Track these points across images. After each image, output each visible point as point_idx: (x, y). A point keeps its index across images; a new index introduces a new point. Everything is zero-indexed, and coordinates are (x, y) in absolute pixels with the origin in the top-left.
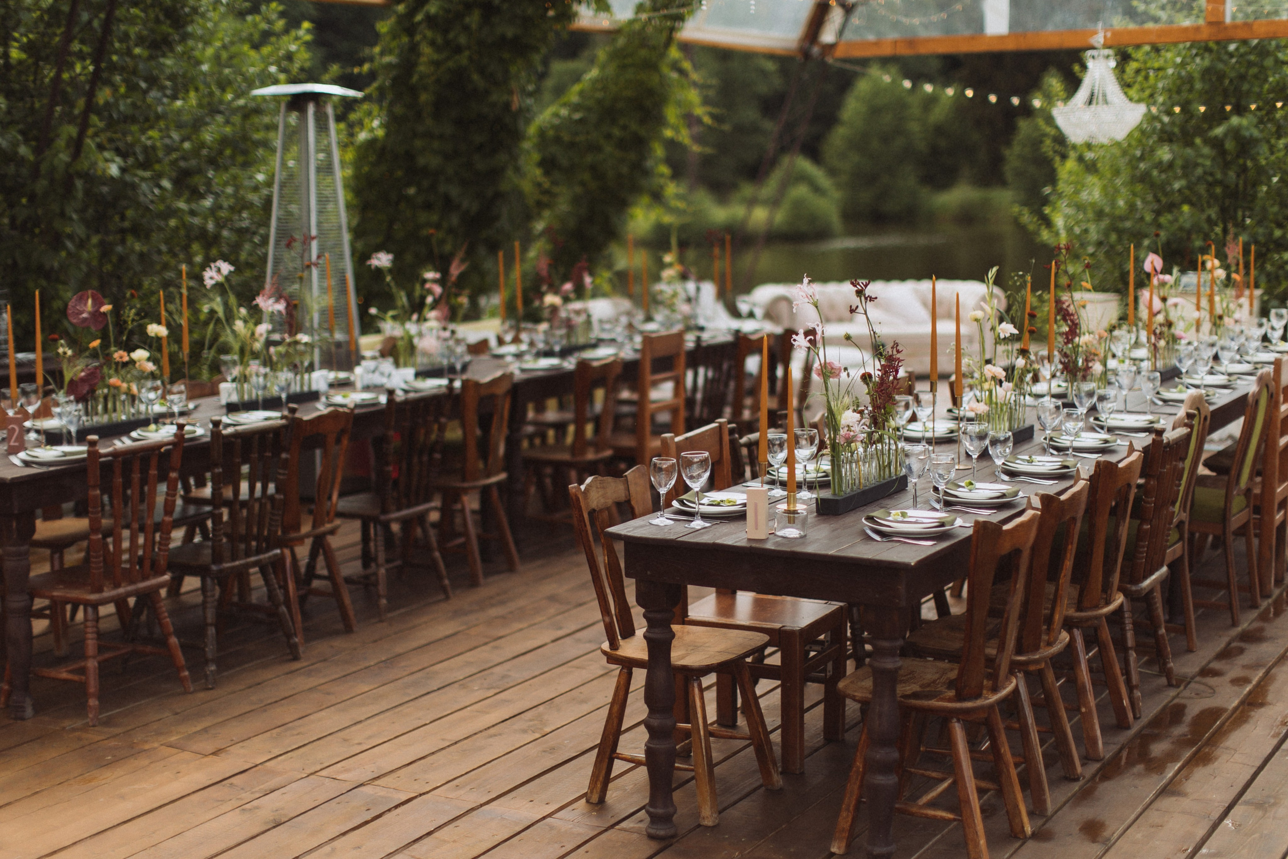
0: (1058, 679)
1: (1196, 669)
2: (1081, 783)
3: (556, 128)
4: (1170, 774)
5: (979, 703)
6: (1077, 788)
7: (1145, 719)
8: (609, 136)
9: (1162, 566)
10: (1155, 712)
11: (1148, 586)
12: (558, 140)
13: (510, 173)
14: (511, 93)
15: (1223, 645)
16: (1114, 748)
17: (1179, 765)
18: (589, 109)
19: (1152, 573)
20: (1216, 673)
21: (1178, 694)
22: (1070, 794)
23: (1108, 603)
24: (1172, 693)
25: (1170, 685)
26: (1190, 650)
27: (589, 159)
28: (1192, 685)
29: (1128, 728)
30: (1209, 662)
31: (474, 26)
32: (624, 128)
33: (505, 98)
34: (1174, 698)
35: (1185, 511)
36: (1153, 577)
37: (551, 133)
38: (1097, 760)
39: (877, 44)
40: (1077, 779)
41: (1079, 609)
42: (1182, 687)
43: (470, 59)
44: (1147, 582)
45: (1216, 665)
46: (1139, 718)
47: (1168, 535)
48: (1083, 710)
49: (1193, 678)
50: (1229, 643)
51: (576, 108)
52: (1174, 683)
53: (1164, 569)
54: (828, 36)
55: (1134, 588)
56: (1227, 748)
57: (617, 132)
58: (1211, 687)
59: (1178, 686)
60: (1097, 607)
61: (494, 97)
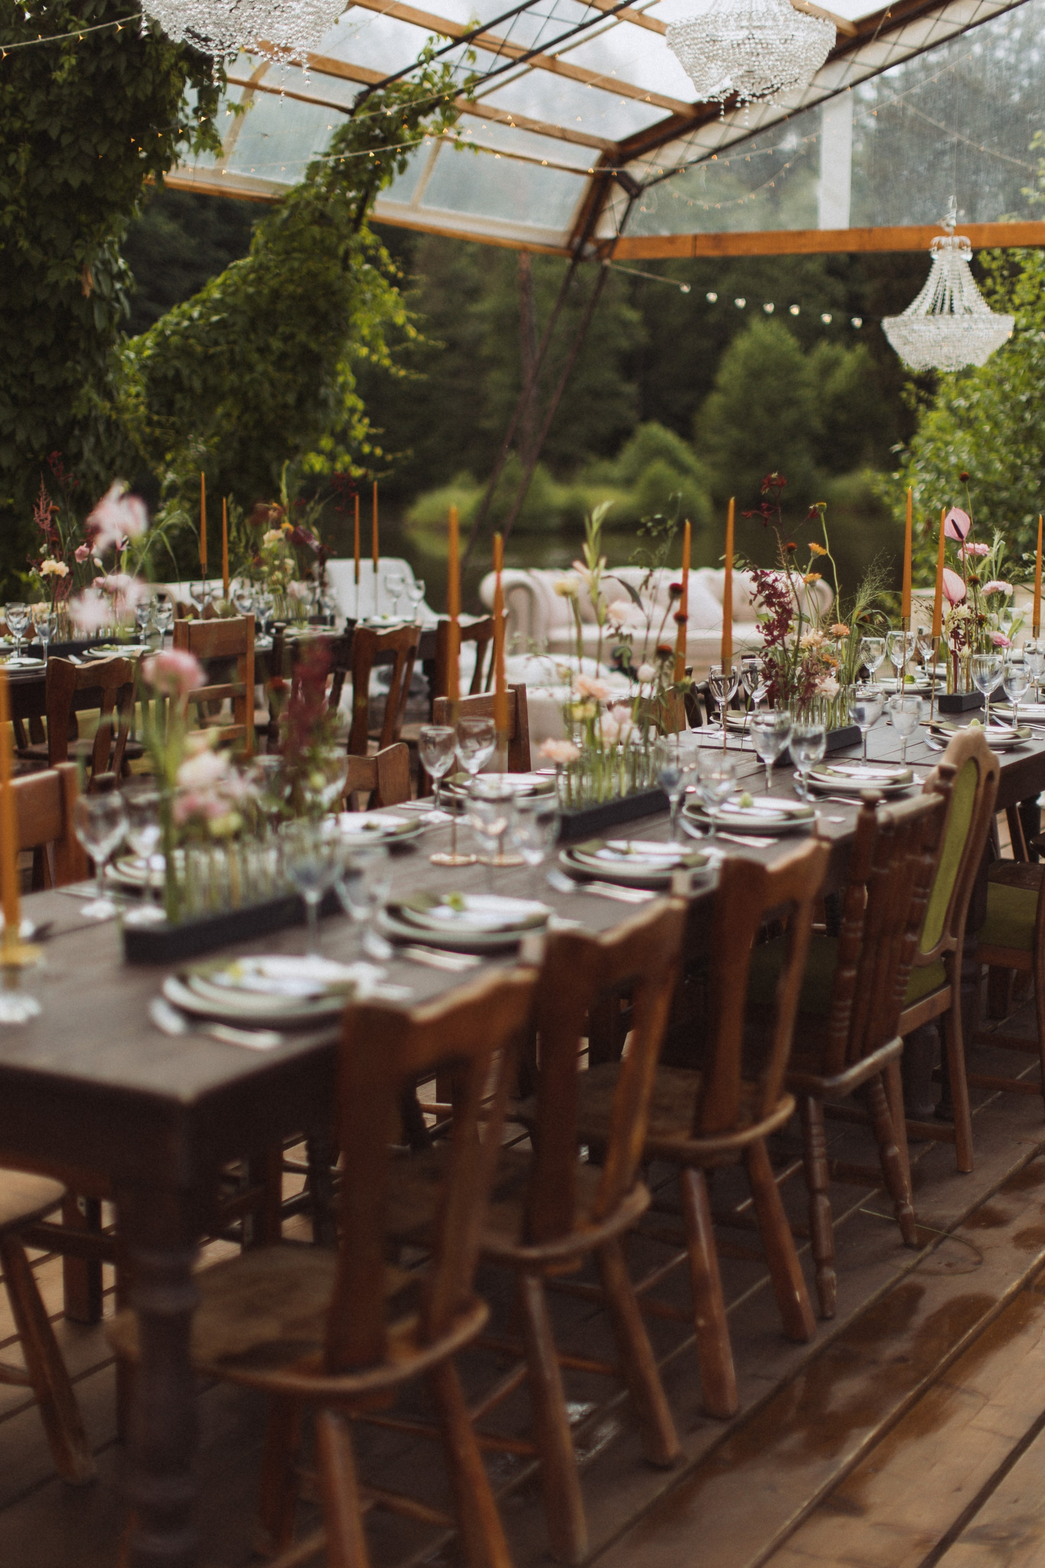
0: (636, 1276)
1: (961, 1211)
2: (672, 1476)
3: (185, 335)
4: (848, 1458)
5: (375, 1378)
6: (661, 1489)
7: (840, 1323)
8: (263, 351)
9: (891, 1037)
10: (865, 1303)
11: (855, 1079)
12: (185, 352)
13: (88, 391)
14: (80, 269)
15: (1020, 1161)
16: (764, 1388)
17: (871, 1434)
18: (234, 310)
19: (865, 1054)
20: (995, 1220)
21: (920, 1261)
22: (641, 1506)
23: (757, 1119)
24: (907, 1261)
25: (907, 1245)
26: (960, 1172)
27: (232, 379)
28: (949, 1245)
29: (803, 1341)
30: (990, 1195)
31: (22, 169)
32: (288, 338)
33: (72, 276)
34: (908, 1272)
35: (954, 934)
36: (869, 1061)
37: (175, 340)
38: (722, 1418)
39: (672, 240)
40: (666, 1468)
41: (698, 1133)
42: (928, 1249)
43: (17, 218)
44: (854, 1072)
45: (999, 1204)
46: (831, 1318)
47: (905, 983)
48: (701, 1322)
49: (955, 1226)
50: (1035, 1155)
51: (217, 306)
52: (915, 1240)
53: (896, 1043)
54: (606, 231)
55: (827, 1083)
56: (973, 1392)
57: (276, 344)
58: (978, 1251)
59: (920, 1247)
60: (732, 1129)
61: (52, 276)
